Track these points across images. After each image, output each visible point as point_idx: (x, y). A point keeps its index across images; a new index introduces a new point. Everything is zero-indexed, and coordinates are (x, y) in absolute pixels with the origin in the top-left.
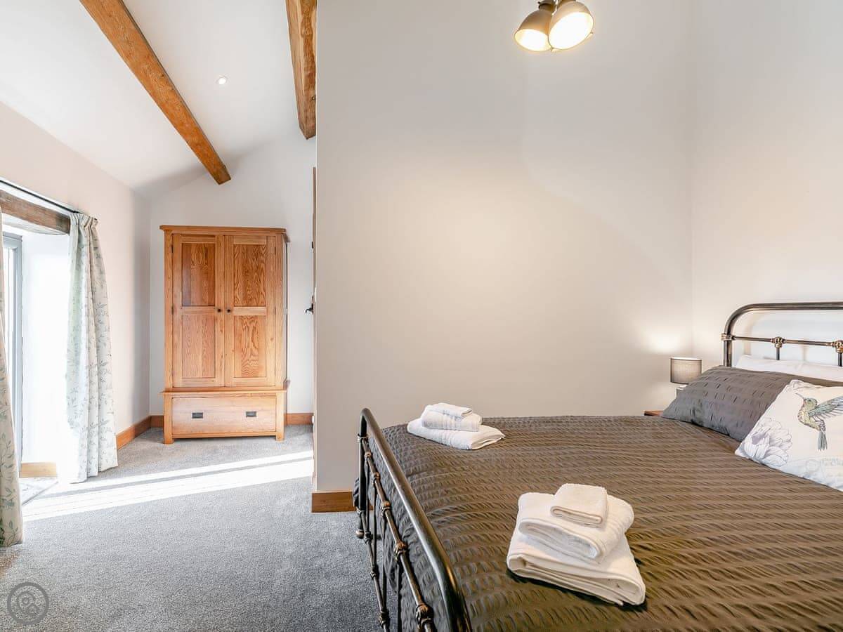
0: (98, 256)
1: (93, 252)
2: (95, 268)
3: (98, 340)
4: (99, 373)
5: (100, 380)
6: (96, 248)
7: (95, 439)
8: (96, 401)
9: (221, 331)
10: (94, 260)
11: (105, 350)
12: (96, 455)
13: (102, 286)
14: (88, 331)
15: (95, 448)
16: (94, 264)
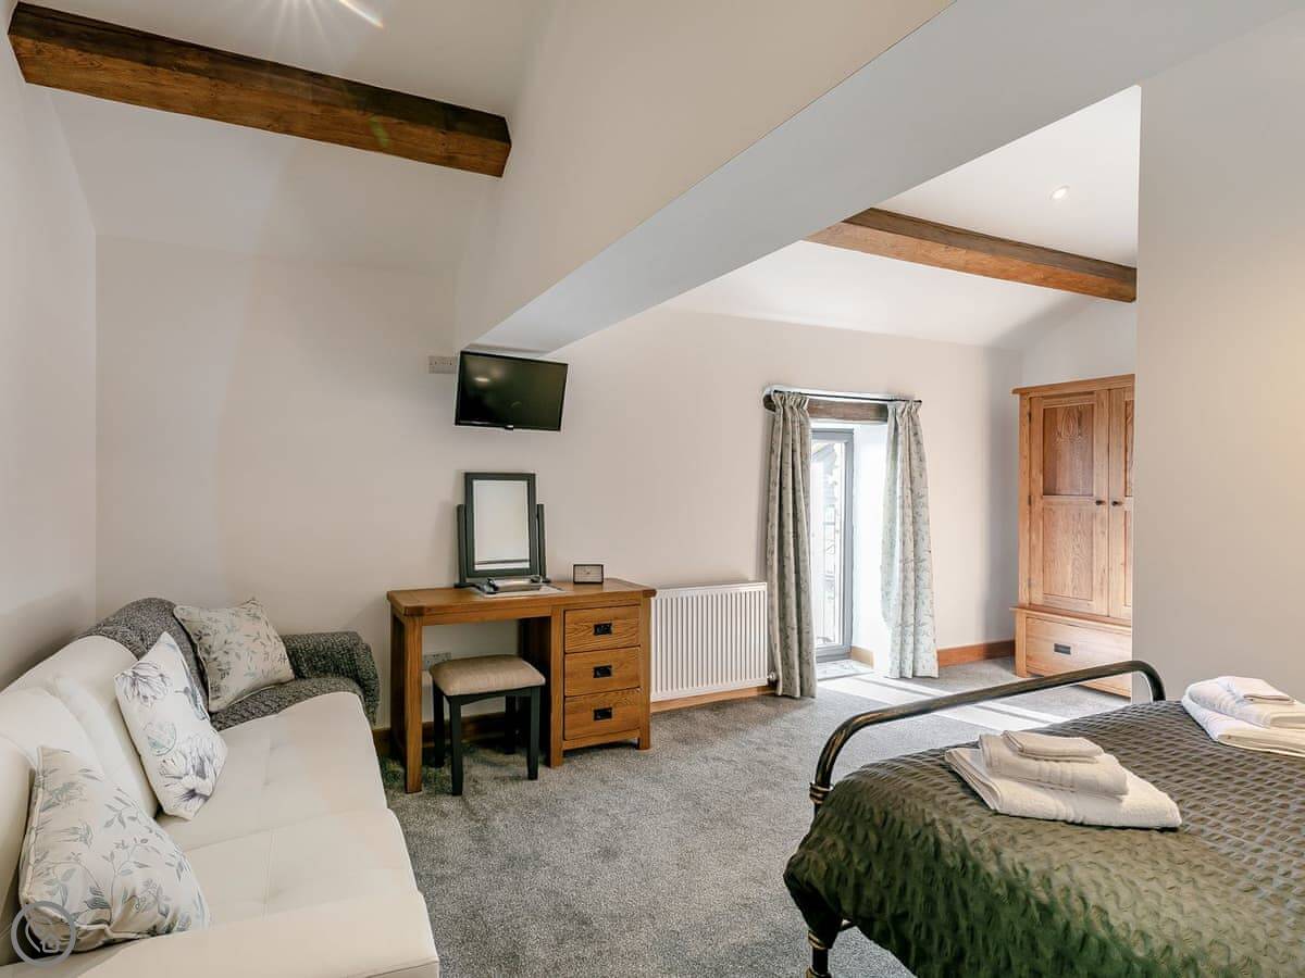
0: (918, 443)
1: (912, 439)
2: (914, 456)
3: (915, 533)
4: (916, 570)
5: (917, 578)
6: (916, 434)
7: (910, 640)
8: (911, 599)
9: (1104, 533)
10: (913, 447)
11: (923, 546)
12: (910, 657)
13: (921, 475)
14: (903, 523)
15: (909, 648)
16: (912, 451)
